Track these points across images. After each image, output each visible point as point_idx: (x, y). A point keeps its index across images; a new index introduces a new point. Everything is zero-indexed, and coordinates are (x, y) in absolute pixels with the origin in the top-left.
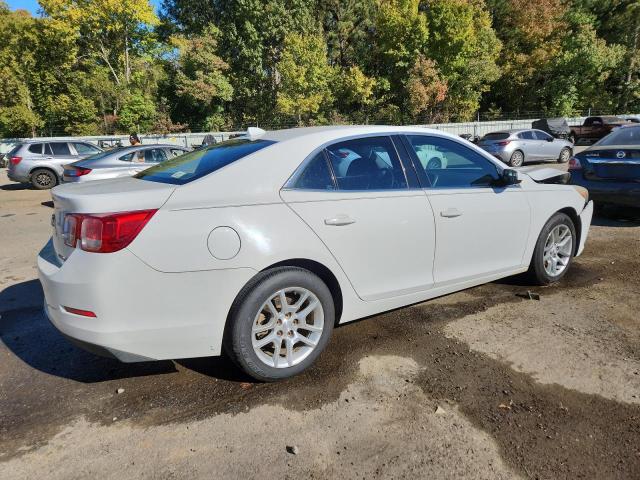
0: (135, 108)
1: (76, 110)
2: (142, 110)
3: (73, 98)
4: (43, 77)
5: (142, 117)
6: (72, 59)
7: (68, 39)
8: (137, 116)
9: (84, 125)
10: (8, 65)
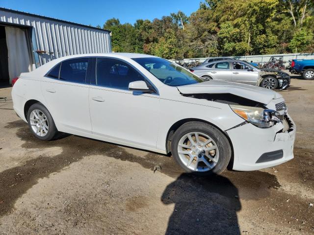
0: (300, 38)
1: (267, 42)
2: (303, 39)
3: (267, 36)
4: (257, 27)
5: (303, 44)
6: (272, 16)
7: (272, 6)
8: (299, 43)
9: (269, 49)
10: (244, 23)
